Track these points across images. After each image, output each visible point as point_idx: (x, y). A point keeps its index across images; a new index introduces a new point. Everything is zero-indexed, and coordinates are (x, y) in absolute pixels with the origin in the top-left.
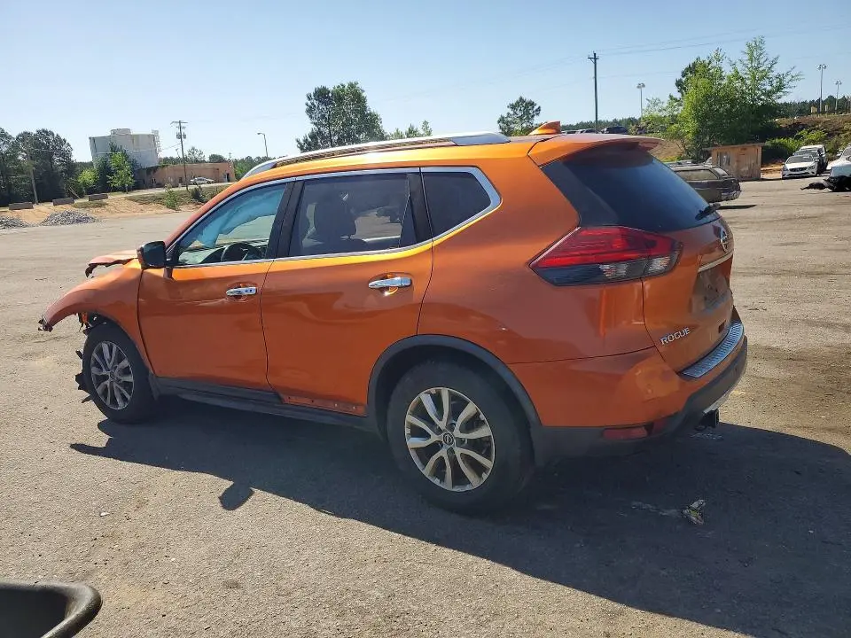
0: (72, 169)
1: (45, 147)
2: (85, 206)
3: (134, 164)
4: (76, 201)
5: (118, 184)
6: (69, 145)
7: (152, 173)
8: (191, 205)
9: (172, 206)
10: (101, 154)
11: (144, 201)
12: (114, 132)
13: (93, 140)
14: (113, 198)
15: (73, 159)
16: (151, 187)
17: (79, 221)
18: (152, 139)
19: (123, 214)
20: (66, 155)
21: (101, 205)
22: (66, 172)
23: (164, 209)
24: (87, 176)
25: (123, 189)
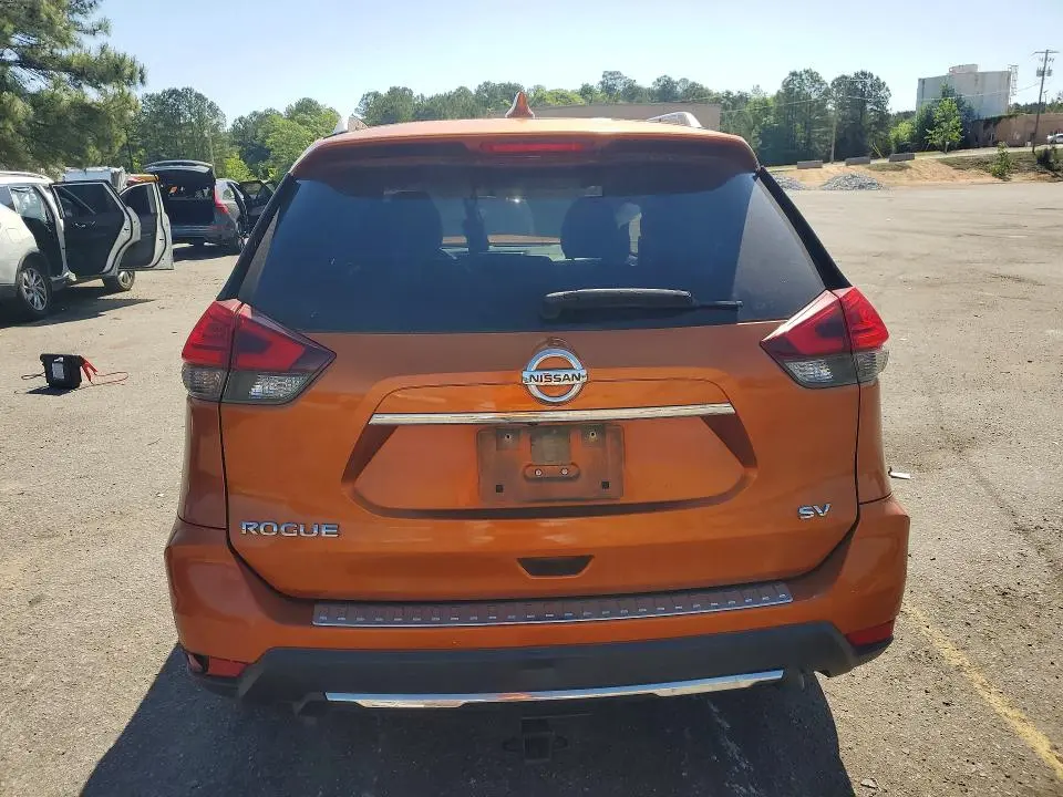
0: (884, 120)
1: (860, 92)
2: (883, 168)
3: (969, 112)
4: (873, 162)
5: (938, 141)
6: (888, 90)
7: (992, 126)
8: (1032, 174)
9: (1001, 175)
10: (928, 101)
11: (961, 165)
12: (953, 69)
13: (922, 82)
14: (922, 158)
15: (888, 107)
16: (985, 146)
17: (861, 187)
18: (1006, 78)
19: (927, 182)
20: (880, 103)
21: (903, 168)
22: (876, 123)
23: (989, 178)
24: (904, 130)
25: (941, 148)
